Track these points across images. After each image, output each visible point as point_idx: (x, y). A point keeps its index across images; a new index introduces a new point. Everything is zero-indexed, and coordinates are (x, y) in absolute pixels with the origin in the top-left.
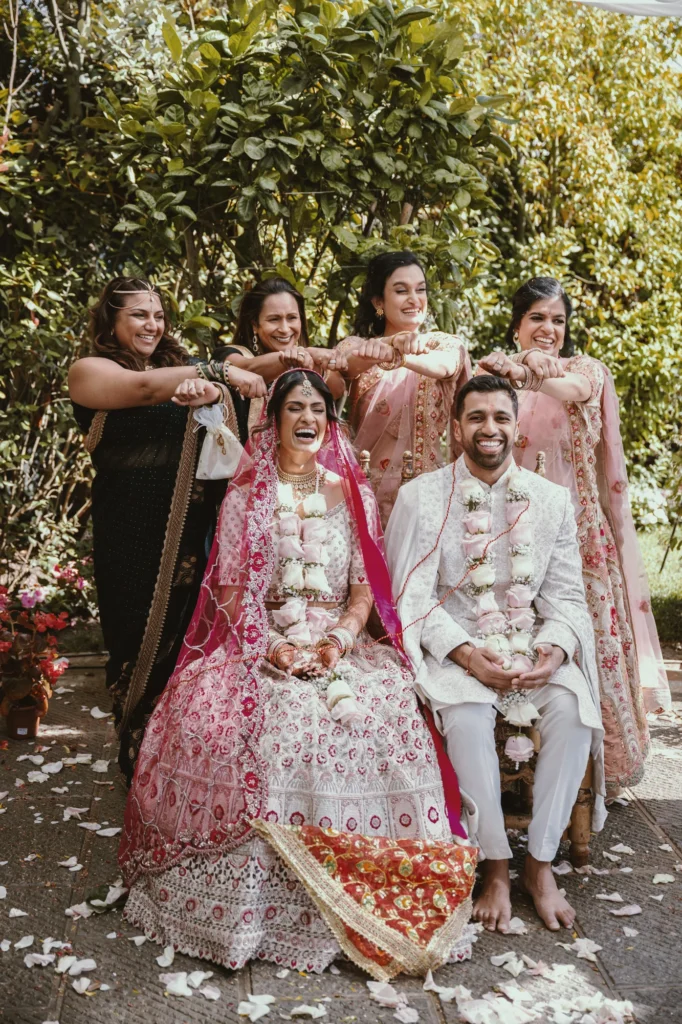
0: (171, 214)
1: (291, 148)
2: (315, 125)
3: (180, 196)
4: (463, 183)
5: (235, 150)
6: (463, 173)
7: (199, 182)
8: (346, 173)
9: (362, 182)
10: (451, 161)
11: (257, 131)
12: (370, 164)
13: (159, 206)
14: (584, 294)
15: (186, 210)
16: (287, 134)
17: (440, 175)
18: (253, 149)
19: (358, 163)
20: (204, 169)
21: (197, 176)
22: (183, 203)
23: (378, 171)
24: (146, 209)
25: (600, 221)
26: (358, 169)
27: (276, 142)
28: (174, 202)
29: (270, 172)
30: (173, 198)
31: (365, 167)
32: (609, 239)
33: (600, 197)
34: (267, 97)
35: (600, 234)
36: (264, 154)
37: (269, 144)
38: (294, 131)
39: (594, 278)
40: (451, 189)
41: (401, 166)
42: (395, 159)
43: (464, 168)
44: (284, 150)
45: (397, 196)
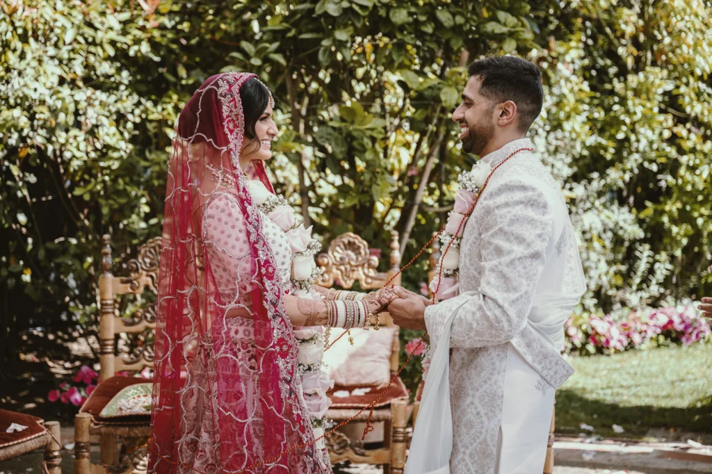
0: (266, 60)
1: (362, 8)
3: (275, 45)
4: (512, 35)
5: (319, 9)
6: (511, 25)
7: (290, 34)
8: (413, 26)
9: (425, 33)
10: (502, 15)
12: (433, 18)
13: (258, 53)
14: (675, 125)
15: (279, 58)
17: (491, 27)
18: (333, 8)
19: (423, 18)
20: (295, 24)
21: (288, 30)
22: (277, 51)
23: (439, 25)
24: (247, 56)
25: (690, 62)
26: (424, 23)
27: (351, 3)
28: (269, 50)
29: (346, 26)
30: (266, 48)
31: (429, 22)
32: (701, 78)
33: (690, 40)
35: (692, 73)
36: (341, 12)
37: (345, 5)
39: (684, 111)
40: (500, 38)
41: (459, 20)
42: (454, 15)
43: (512, 20)
44: (356, 8)
45: (457, 44)
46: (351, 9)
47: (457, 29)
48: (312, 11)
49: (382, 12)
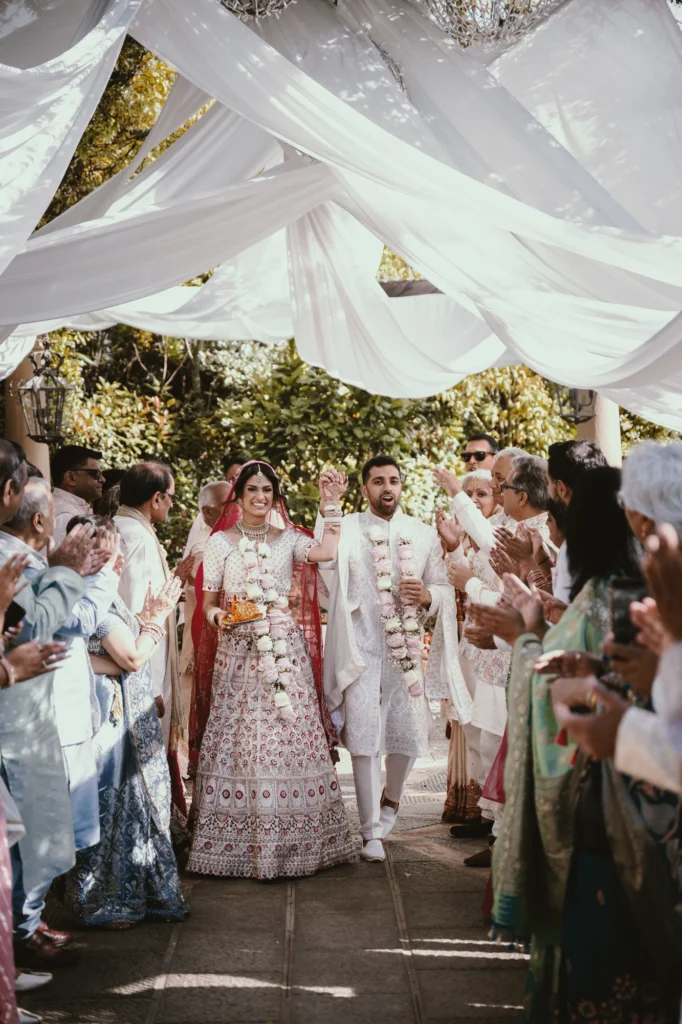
1: (313, 430)
2: (326, 417)
5: (288, 431)
7: (272, 445)
11: (297, 422)
12: (351, 433)
16: (310, 423)
17: (386, 438)
18: (296, 430)
20: (273, 439)
21: (270, 443)
22: (265, 455)
23: (355, 437)
27: (306, 427)
31: (349, 435)
34: (302, 407)
37: (303, 429)
38: (316, 423)
40: (390, 445)
41: (367, 434)
42: (364, 431)
43: (398, 433)
44: (310, 430)
45: (366, 447)
46: (307, 431)
47: (365, 440)
48: (284, 432)
49: (325, 433)
